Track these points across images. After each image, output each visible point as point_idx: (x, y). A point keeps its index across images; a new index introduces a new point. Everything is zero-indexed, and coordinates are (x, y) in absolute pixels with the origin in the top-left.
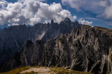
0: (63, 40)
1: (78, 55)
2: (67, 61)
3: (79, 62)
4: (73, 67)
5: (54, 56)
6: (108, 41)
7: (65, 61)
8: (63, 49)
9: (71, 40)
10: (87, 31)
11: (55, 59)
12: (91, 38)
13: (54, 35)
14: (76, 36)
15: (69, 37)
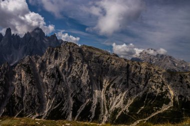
0: (29, 68)
1: (56, 93)
2: (37, 104)
3: (58, 105)
4: (47, 114)
5: (12, 98)
6: (102, 68)
7: (34, 104)
8: (30, 83)
9: (43, 66)
10: (70, 53)
11: (14, 102)
12: (76, 63)
13: (13, 57)
14: (52, 60)
15: (41, 62)
